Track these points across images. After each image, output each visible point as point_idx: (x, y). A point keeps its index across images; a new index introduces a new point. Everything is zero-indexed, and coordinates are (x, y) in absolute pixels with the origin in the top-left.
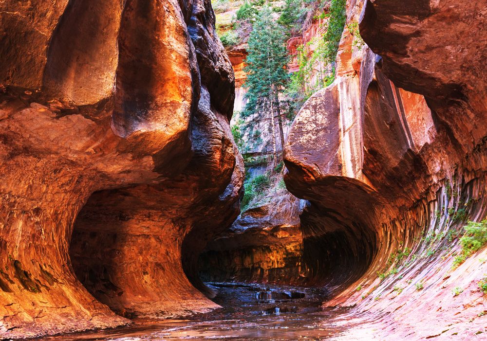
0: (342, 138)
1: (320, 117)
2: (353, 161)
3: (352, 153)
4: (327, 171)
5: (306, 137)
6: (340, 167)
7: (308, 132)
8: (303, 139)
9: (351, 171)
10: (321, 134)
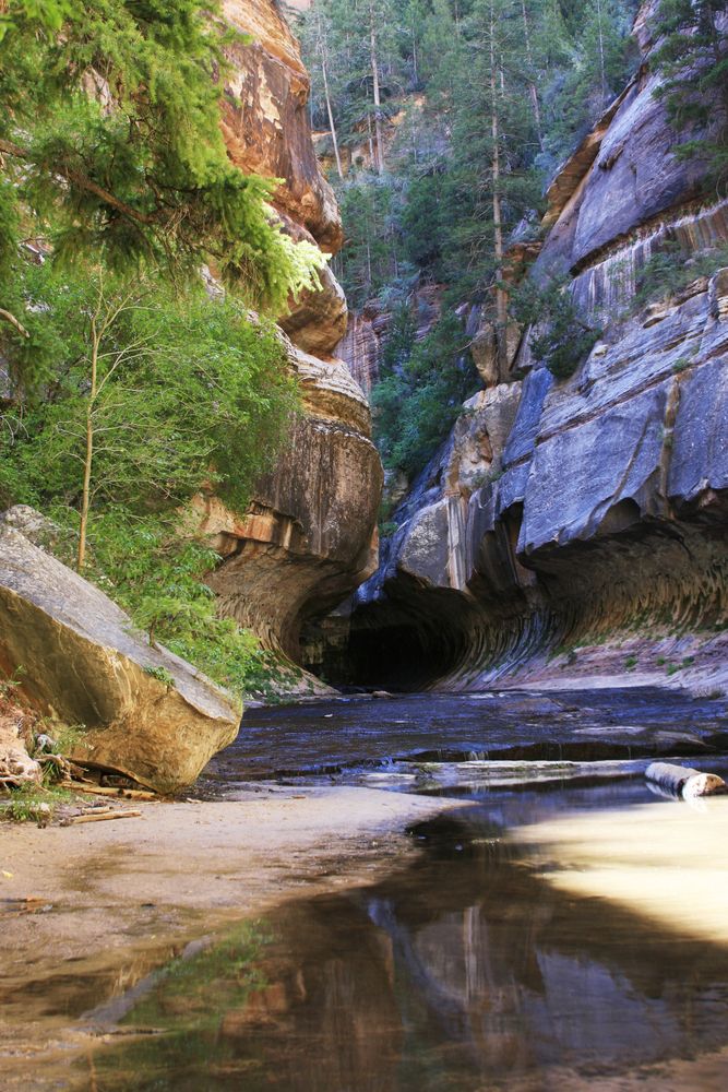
0: (450, 554)
1: (431, 533)
2: (459, 575)
3: (458, 570)
4: (439, 583)
5: (419, 551)
6: (449, 579)
7: (422, 547)
8: (417, 553)
9: (457, 584)
10: (433, 549)
